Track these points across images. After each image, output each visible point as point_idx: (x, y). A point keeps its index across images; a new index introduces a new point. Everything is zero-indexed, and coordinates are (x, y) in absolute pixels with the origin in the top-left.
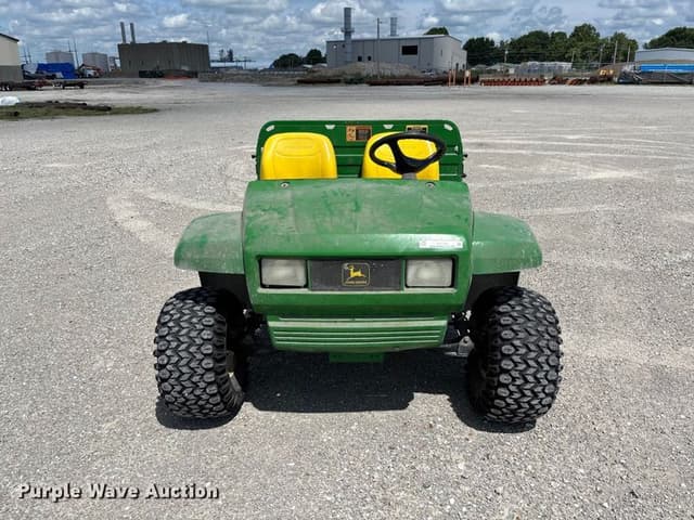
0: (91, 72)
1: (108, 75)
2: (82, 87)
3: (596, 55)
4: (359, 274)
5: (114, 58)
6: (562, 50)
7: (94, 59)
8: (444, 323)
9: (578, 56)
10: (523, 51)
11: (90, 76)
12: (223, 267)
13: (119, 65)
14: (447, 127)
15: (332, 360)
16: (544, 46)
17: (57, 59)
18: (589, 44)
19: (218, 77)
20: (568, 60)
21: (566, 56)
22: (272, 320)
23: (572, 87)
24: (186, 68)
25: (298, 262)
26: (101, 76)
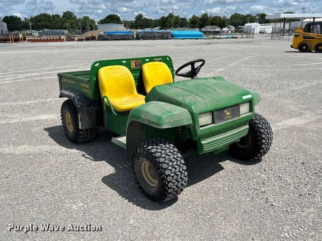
3: (78, 27)
4: (229, 113)
6: (61, 24)
8: (248, 126)
9: (70, 27)
10: (39, 23)
12: (185, 123)
15: (216, 153)
16: (50, 21)
18: (73, 21)
20: (65, 29)
21: (64, 27)
22: (203, 141)
23: (78, 42)
25: (209, 114)
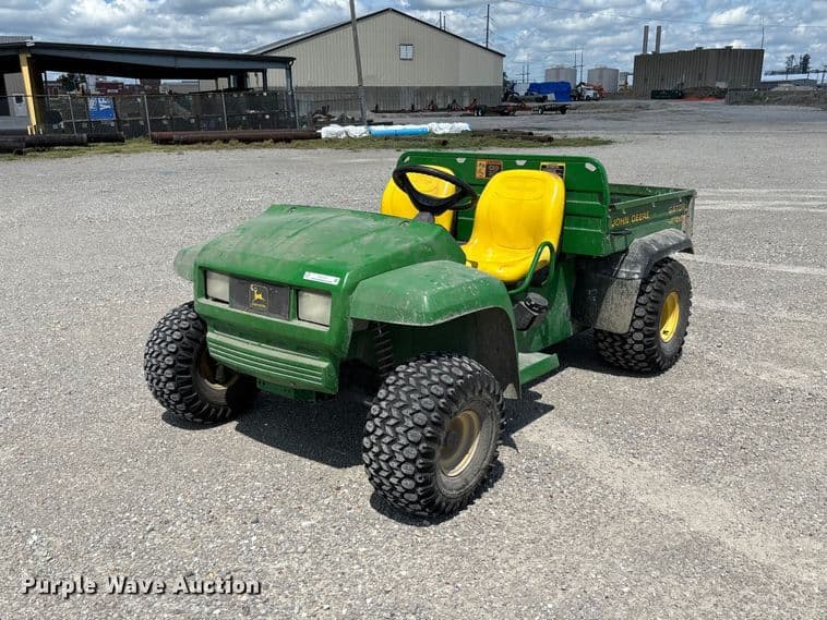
0: (590, 93)
1: (614, 95)
2: (563, 113)
4: (260, 297)
5: (627, 74)
7: (601, 77)
8: (324, 365)
11: (588, 99)
13: (630, 83)
14: (589, 166)
17: (558, 76)
19: (757, 98)
22: (211, 331)
24: (722, 85)
25: (225, 278)
26: (602, 98)
